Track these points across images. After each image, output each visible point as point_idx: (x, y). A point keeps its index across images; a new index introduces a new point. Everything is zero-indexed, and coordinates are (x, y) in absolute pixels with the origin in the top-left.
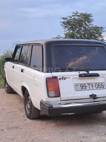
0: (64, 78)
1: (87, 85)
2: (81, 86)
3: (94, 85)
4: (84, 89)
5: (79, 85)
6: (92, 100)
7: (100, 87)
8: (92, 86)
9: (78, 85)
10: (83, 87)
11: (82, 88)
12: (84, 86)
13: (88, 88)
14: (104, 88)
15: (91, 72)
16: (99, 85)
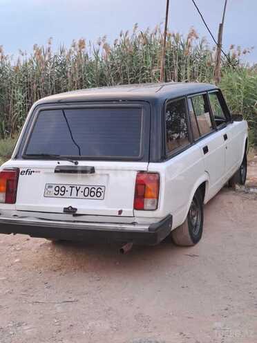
0: (29, 172)
1: (68, 188)
2: (57, 189)
3: (82, 189)
4: (59, 195)
5: (54, 186)
6: (70, 217)
7: (92, 194)
8: (78, 191)
9: (51, 187)
10: (60, 191)
11: (57, 193)
12: (63, 189)
13: (67, 194)
14: (102, 197)
15: (82, 164)
16: (92, 190)
